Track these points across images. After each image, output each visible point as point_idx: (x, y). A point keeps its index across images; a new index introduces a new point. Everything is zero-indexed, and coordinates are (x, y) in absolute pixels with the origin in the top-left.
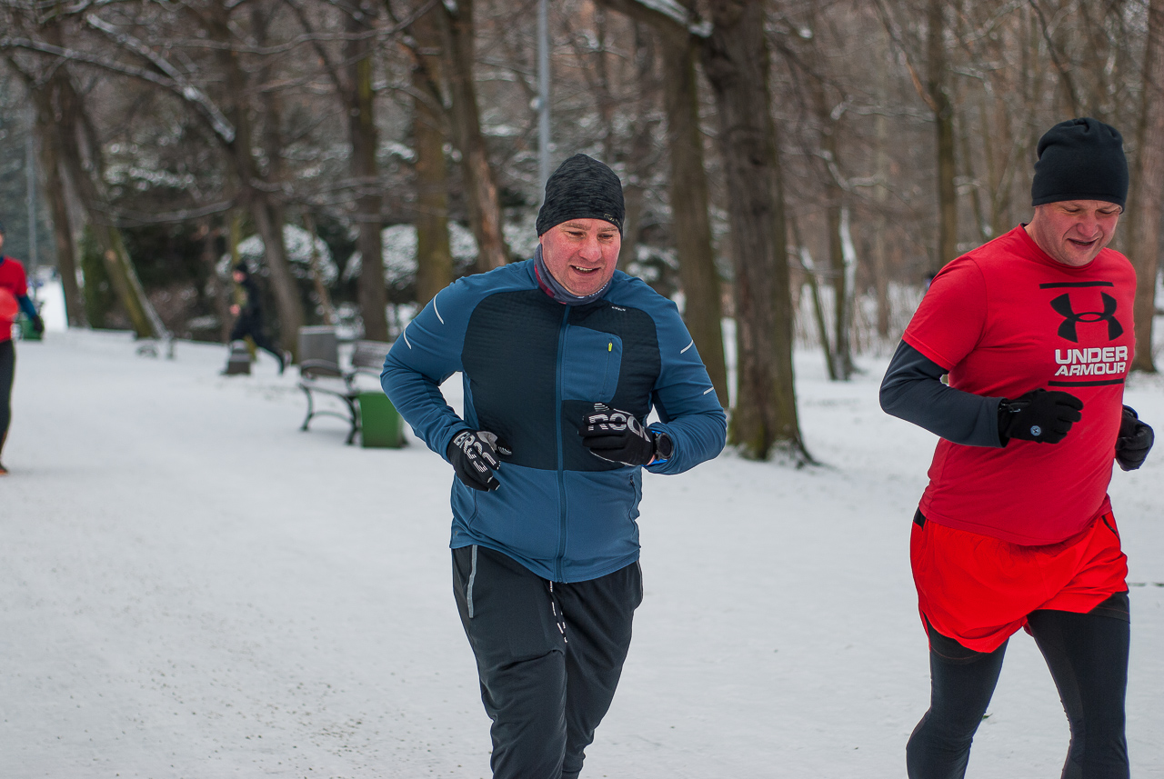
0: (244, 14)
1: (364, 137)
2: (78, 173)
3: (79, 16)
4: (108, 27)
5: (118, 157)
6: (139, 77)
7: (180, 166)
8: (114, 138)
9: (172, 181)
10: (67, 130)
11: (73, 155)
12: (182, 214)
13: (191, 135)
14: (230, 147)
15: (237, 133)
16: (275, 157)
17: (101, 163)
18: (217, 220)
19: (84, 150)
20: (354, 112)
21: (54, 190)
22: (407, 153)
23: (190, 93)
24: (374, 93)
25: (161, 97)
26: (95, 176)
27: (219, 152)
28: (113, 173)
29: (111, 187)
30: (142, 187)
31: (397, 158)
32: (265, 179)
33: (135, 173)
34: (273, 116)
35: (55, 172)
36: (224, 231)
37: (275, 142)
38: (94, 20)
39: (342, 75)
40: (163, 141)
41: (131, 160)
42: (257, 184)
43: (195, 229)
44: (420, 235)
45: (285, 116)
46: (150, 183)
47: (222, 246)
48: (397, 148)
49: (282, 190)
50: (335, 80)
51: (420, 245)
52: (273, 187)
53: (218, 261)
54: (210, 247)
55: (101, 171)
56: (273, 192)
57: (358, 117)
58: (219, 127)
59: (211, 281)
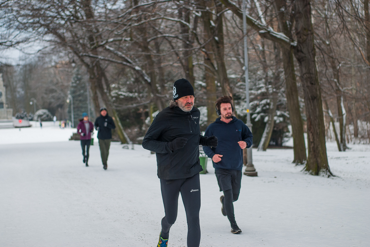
0: (152, 43)
2: (103, 94)
3: (102, 46)
4: (111, 49)
5: (115, 88)
6: (121, 63)
7: (134, 90)
8: (113, 83)
9: (131, 95)
10: (99, 81)
11: (101, 88)
12: (135, 105)
13: (137, 81)
14: (150, 84)
15: (151, 80)
16: (163, 87)
17: (110, 90)
18: (145, 107)
19: (105, 87)
20: (187, 72)
21: (95, 99)
22: (204, 84)
23: (137, 68)
24: (193, 66)
25: (128, 70)
26: (108, 94)
27: (146, 85)
28: (113, 93)
29: (113, 97)
30: (122, 97)
31: (201, 85)
32: (160, 93)
33: (120, 93)
34: (162, 74)
35: (96, 93)
36: (147, 110)
37: (162, 82)
38: (107, 47)
39: (183, 61)
40: (128, 83)
41: (119, 89)
42: (158, 95)
43: (138, 110)
44: (208, 109)
45: (165, 73)
46: (124, 96)
47: (147, 115)
48: (200, 83)
49: (166, 97)
50: (181, 63)
51: (208, 112)
52: (163, 96)
53: (146, 119)
54: (143, 115)
55: (110, 93)
56: (163, 97)
57: (189, 74)
58: (146, 78)
59: (144, 126)
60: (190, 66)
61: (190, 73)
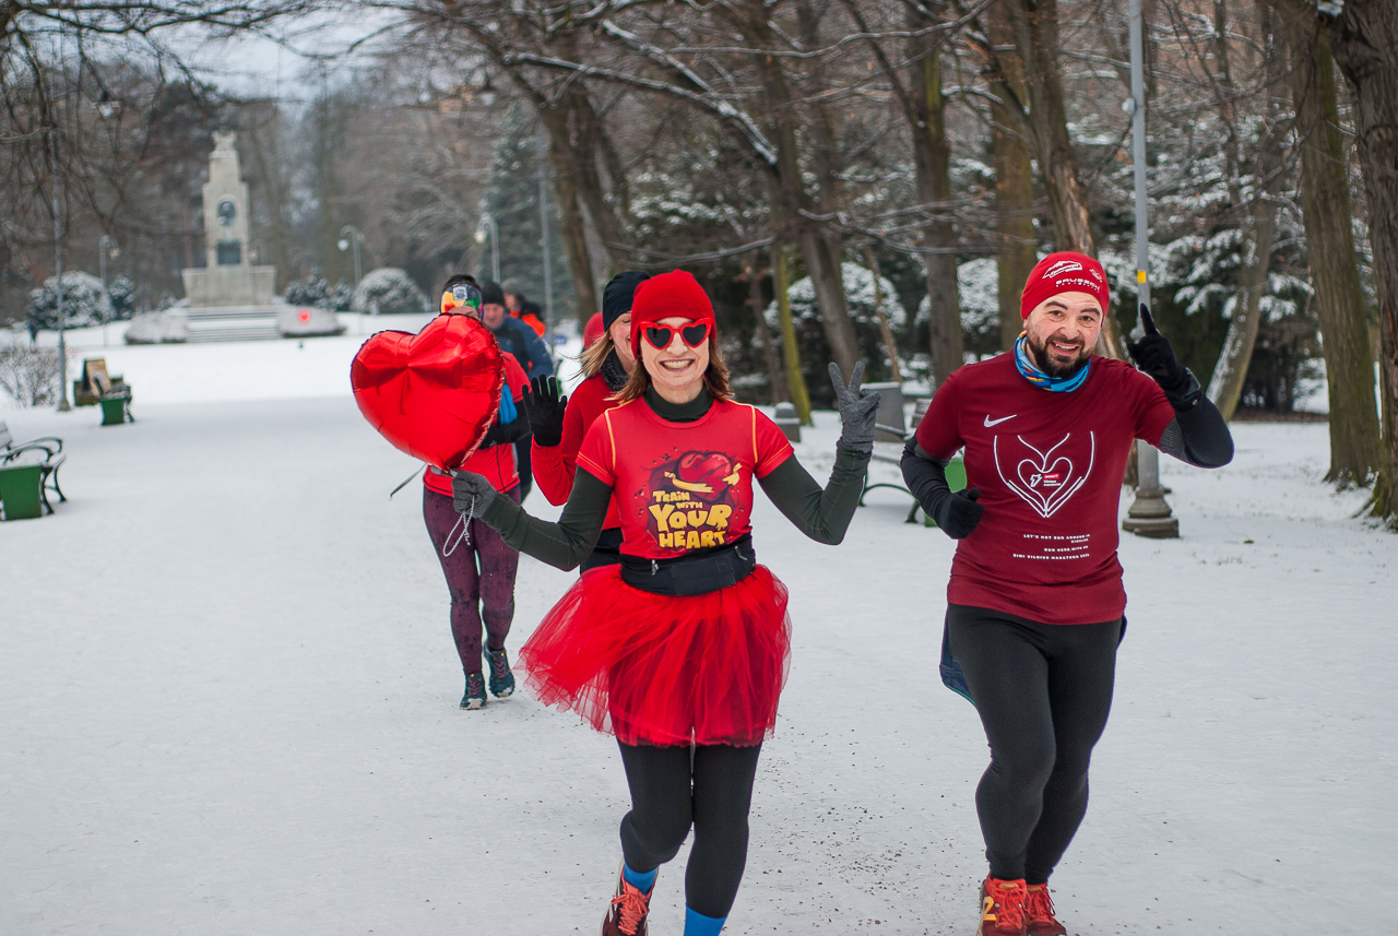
0: (788, 12)
1: (933, 154)
2: (598, 207)
3: (594, 23)
4: (627, 35)
5: (644, 187)
6: (665, 91)
7: (719, 197)
8: (641, 165)
9: (712, 214)
10: (584, 156)
11: (591, 186)
12: (723, 251)
13: (728, 160)
14: (773, 170)
15: (780, 154)
16: (829, 180)
17: (624, 194)
18: (763, 259)
19: (606, 181)
20: (921, 124)
21: (573, 228)
22: (988, 171)
23: (725, 108)
24: (945, 99)
25: (693, 115)
26: (618, 211)
27: (762, 176)
29: (640, 223)
30: (675, 220)
31: (978, 175)
32: (814, 207)
33: (667, 205)
34: (827, 133)
35: (575, 207)
36: (771, 271)
37: (829, 164)
38: (612, 28)
39: (905, 79)
40: (698, 167)
41: (656, 188)
42: (806, 213)
43: (738, 270)
44: (1000, 269)
45: (841, 130)
46: (685, 216)
47: (769, 290)
48: (978, 165)
49: (836, 220)
50: (897, 88)
51: (1002, 281)
52: (825, 217)
53: (766, 307)
54: (755, 291)
55: (626, 205)
56: (825, 223)
57: (925, 130)
58: (759, 147)
59: (758, 331)
60: (932, 100)
61: (933, 129)
